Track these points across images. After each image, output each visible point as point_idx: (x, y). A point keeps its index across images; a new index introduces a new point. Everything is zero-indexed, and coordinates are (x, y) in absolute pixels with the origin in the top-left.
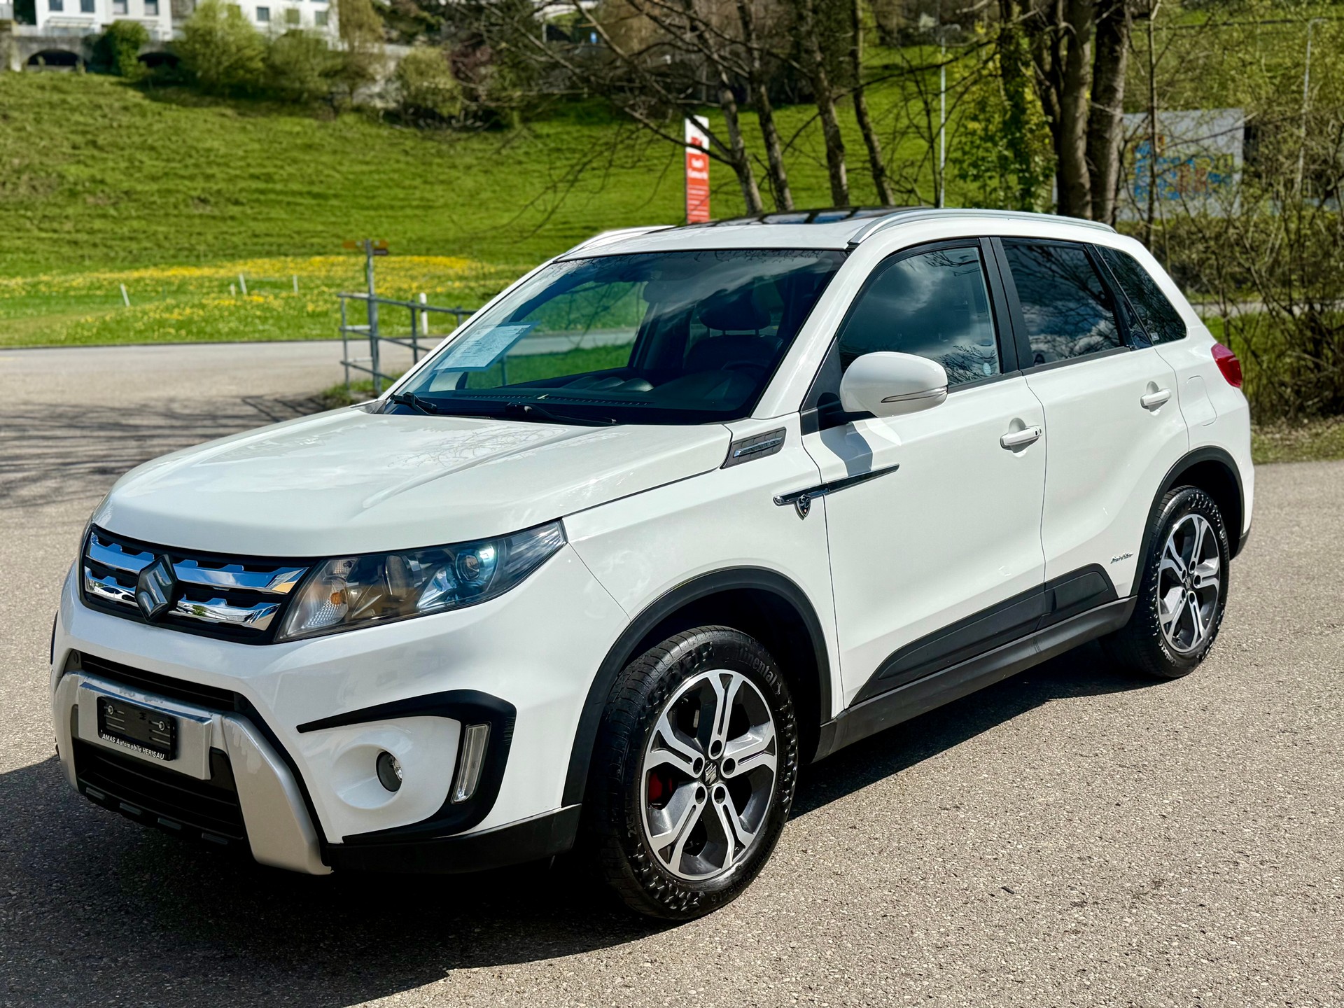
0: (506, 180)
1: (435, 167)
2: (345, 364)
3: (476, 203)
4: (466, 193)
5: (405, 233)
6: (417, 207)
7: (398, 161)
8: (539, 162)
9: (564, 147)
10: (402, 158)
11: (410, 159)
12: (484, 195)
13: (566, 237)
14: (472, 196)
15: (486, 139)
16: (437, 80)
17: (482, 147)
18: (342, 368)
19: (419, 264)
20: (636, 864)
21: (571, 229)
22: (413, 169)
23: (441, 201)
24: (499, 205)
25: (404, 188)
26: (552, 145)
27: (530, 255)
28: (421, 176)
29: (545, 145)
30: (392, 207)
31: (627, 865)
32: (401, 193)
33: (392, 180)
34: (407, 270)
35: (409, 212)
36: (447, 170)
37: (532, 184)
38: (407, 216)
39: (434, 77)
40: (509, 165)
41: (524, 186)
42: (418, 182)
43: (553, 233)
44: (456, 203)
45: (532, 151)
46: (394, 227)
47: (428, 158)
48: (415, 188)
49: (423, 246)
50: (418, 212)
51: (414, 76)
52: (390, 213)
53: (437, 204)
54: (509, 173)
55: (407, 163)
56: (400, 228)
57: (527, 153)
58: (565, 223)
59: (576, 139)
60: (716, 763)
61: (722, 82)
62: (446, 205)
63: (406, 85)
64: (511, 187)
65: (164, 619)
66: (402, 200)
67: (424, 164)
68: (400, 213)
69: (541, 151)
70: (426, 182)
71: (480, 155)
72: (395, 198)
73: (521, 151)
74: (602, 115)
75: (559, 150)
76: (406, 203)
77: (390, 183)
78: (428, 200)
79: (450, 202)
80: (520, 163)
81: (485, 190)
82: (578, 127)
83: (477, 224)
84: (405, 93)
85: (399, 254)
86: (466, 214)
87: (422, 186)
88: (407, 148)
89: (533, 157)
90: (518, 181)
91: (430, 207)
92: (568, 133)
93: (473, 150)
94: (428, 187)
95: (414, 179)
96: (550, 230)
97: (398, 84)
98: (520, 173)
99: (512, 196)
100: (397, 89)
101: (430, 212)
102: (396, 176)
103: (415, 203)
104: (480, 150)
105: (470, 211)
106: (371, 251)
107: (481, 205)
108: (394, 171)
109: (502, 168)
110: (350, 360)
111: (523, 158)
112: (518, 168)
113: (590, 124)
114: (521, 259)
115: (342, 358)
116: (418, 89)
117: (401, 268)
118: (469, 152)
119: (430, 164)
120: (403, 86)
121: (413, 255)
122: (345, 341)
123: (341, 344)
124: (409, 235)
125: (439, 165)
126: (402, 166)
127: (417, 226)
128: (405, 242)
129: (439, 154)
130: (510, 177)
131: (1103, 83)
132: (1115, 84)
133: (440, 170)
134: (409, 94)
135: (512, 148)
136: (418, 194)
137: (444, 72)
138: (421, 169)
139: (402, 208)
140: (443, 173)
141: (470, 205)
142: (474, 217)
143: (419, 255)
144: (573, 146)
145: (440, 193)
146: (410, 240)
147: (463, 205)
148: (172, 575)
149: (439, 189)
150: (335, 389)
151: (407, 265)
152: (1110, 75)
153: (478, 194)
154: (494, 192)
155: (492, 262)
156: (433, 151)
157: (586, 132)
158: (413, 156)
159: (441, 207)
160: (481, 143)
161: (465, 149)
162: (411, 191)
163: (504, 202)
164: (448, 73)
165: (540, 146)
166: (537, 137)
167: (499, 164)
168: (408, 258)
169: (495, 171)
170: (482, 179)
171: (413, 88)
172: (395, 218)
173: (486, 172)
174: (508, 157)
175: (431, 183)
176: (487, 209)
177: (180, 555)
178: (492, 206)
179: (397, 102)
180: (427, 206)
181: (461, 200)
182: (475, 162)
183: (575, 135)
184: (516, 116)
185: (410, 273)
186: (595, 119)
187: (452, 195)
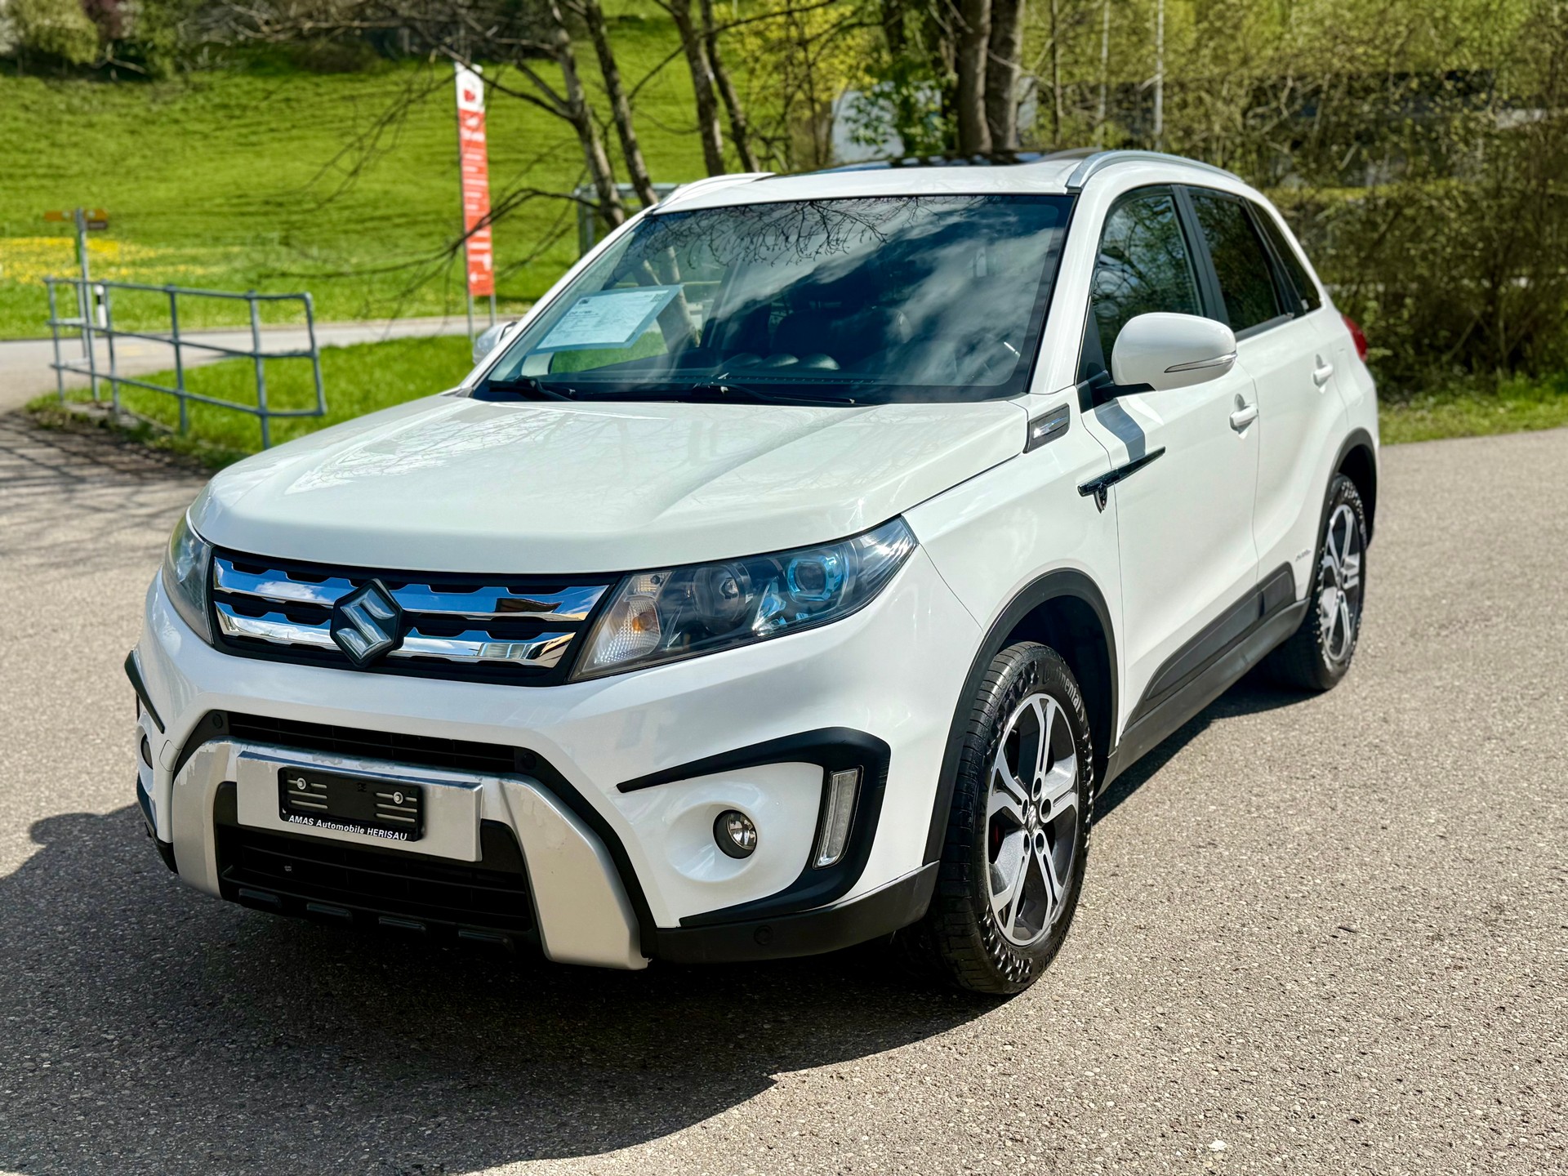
0: (158, 143)
1: (64, 126)
2: (57, 368)
3: (123, 171)
4: (108, 159)
5: (30, 208)
6: (45, 176)
7: (16, 119)
8: (201, 121)
9: (233, 102)
10: (22, 115)
11: (32, 116)
12: (134, 162)
13: (243, 214)
14: (116, 163)
15: (130, 91)
16: (64, 17)
17: (125, 101)
18: (53, 374)
19: (52, 248)
20: (985, 930)
21: (249, 204)
22: (36, 129)
23: (76, 169)
24: (152, 173)
25: (25, 152)
26: (217, 100)
27: (197, 236)
28: (47, 137)
29: (208, 99)
30: (11, 176)
31: (977, 933)
32: (22, 159)
33: (9, 142)
34: (40, 254)
35: (33, 182)
36: (81, 130)
37: (193, 148)
38: (30, 188)
39: (59, 13)
40: (162, 125)
41: (184, 150)
42: (43, 144)
43: (226, 209)
44: (95, 171)
45: (191, 106)
46: (15, 201)
47: (56, 116)
48: (40, 152)
49: (56, 225)
50: (46, 182)
51: (33, 11)
52: (8, 183)
53: (70, 172)
54: (163, 135)
55: (28, 121)
56: (22, 202)
57: (184, 110)
58: (240, 197)
59: (248, 93)
60: (1036, 804)
61: (554, 19)
62: (82, 174)
63: (22, 23)
64: (166, 152)
65: (382, 663)
66: (23, 167)
67: (50, 122)
68: (22, 184)
69: (203, 107)
70: (53, 145)
71: (124, 111)
72: (15, 165)
73: (178, 107)
74: (279, 64)
75: (225, 106)
76: (29, 171)
77: (7, 146)
78: (58, 167)
79: (87, 169)
80: (176, 121)
81: (133, 155)
82: (249, 79)
83: (125, 197)
84: (21, 33)
85: (23, 236)
86: (109, 185)
87: (49, 150)
88: (28, 102)
89: (193, 115)
90: (176, 144)
91: (62, 176)
92: (237, 86)
93: (114, 105)
94: (57, 151)
95: (38, 141)
96: (220, 205)
97: (10, 22)
98: (177, 134)
99: (168, 163)
100: (11, 28)
101: (62, 182)
102: (14, 137)
103: (41, 171)
104: (123, 106)
105: (115, 181)
106: (84, 224)
107: (128, 173)
108: (11, 131)
109: (153, 128)
110: (62, 363)
111: (178, 116)
112: (175, 128)
113: (266, 76)
114: (186, 241)
115: (52, 360)
116: (38, 28)
117: (31, 253)
118: (108, 107)
119: (59, 122)
120: (18, 23)
121: (42, 236)
122: (56, 339)
123: (50, 344)
124: (36, 211)
125: (70, 124)
126: (21, 124)
127: (45, 201)
128: (30, 220)
129: (70, 110)
130: (165, 139)
131: (1000, 34)
132: (1013, 36)
133: (72, 130)
134: (27, 35)
135: (166, 103)
136: (44, 160)
137: (72, 8)
138: (47, 128)
139: (25, 177)
140: (76, 134)
141: (114, 173)
142: (119, 189)
143: (51, 235)
144: (244, 101)
145: (74, 158)
146: (37, 218)
147: (105, 174)
148: (392, 605)
149: (72, 154)
150: (44, 399)
151: (38, 250)
152: (1007, 26)
153: (124, 159)
154: (144, 157)
155: (150, 245)
156: (62, 107)
157: (259, 84)
158: (36, 112)
159: (77, 176)
160: (124, 96)
161: (104, 104)
162: (35, 156)
163: (159, 170)
164: (78, 9)
165: (201, 101)
166: (197, 89)
167: (148, 122)
168: (37, 240)
169: (144, 130)
170: (127, 140)
171: (32, 27)
172: (16, 189)
173: (133, 132)
174: (160, 114)
175: (61, 146)
176: (137, 179)
177: (398, 578)
178: (143, 174)
179: (9, 43)
180: (57, 174)
181: (101, 168)
182: (116, 119)
183: (246, 88)
184: (167, 65)
185: (43, 258)
186: (271, 70)
187: (89, 161)
